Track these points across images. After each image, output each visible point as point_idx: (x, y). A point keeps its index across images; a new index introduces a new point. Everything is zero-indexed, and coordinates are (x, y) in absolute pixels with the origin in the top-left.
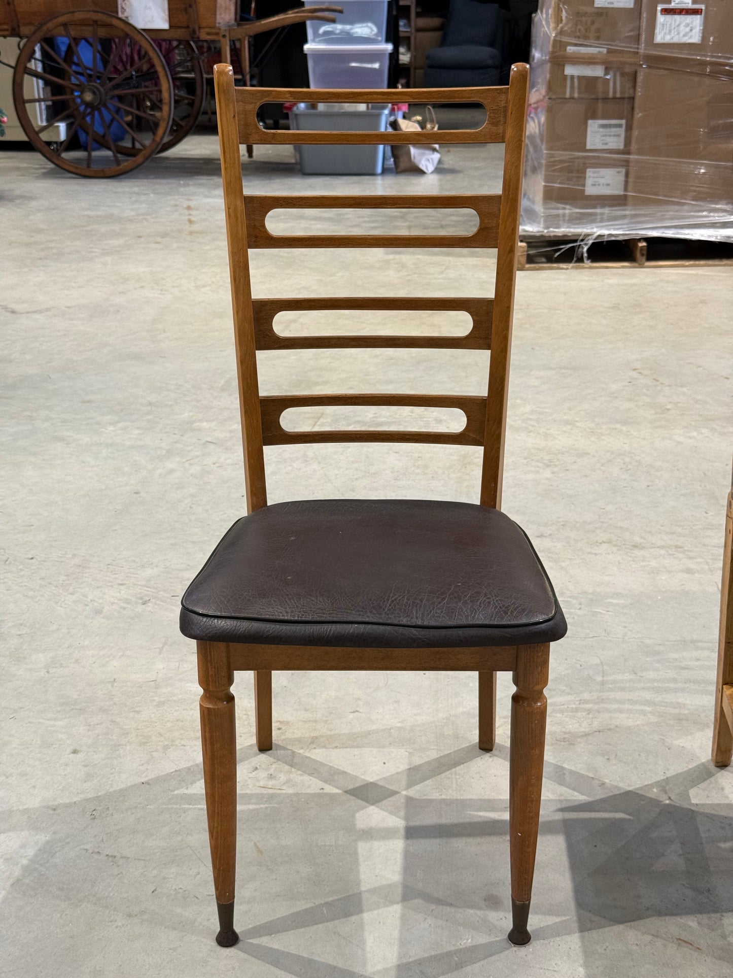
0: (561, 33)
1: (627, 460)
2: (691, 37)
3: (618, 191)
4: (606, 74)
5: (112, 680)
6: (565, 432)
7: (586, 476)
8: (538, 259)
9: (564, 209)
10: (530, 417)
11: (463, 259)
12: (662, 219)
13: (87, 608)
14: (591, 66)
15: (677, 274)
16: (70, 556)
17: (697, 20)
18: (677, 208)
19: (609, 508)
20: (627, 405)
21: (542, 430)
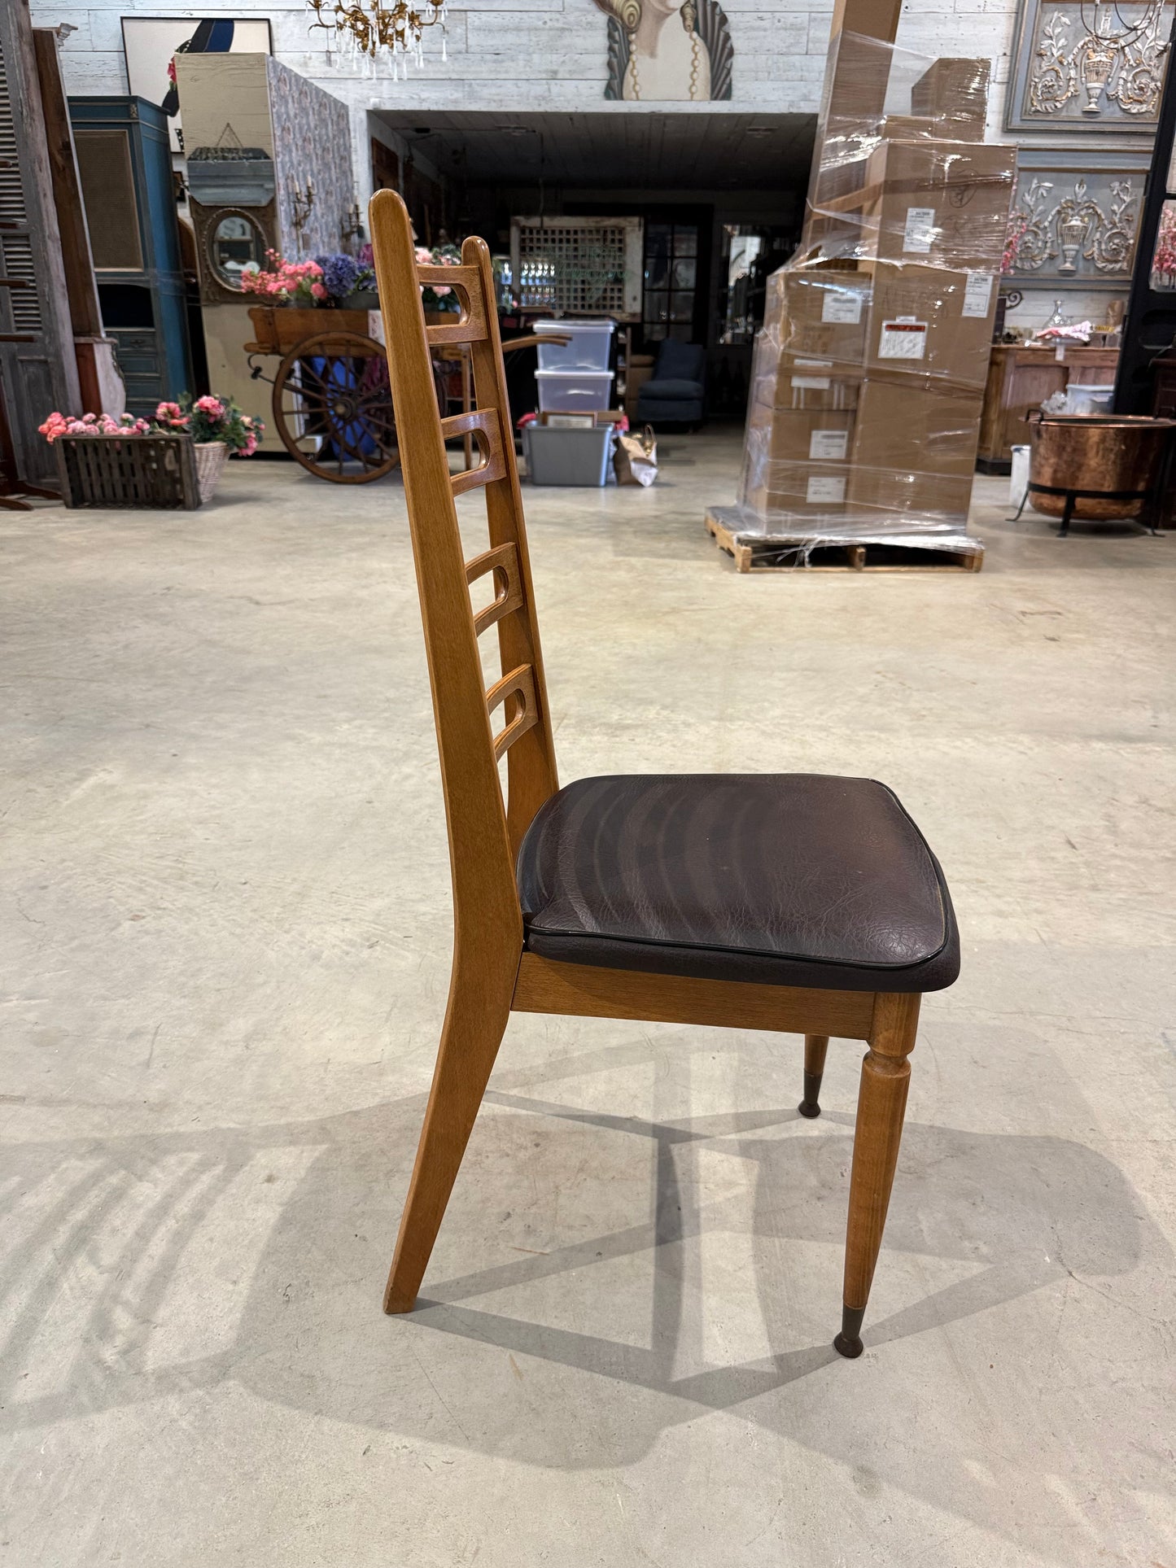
0: (790, 346)
1: (895, 772)
2: (914, 353)
3: (839, 500)
4: (832, 385)
5: (325, 1060)
6: (821, 739)
8: (759, 563)
9: (786, 515)
10: (782, 722)
11: (688, 562)
12: (881, 526)
13: (304, 952)
14: (818, 379)
15: (896, 579)
16: (289, 881)
17: (920, 338)
18: (895, 516)
20: (879, 710)
21: (797, 736)
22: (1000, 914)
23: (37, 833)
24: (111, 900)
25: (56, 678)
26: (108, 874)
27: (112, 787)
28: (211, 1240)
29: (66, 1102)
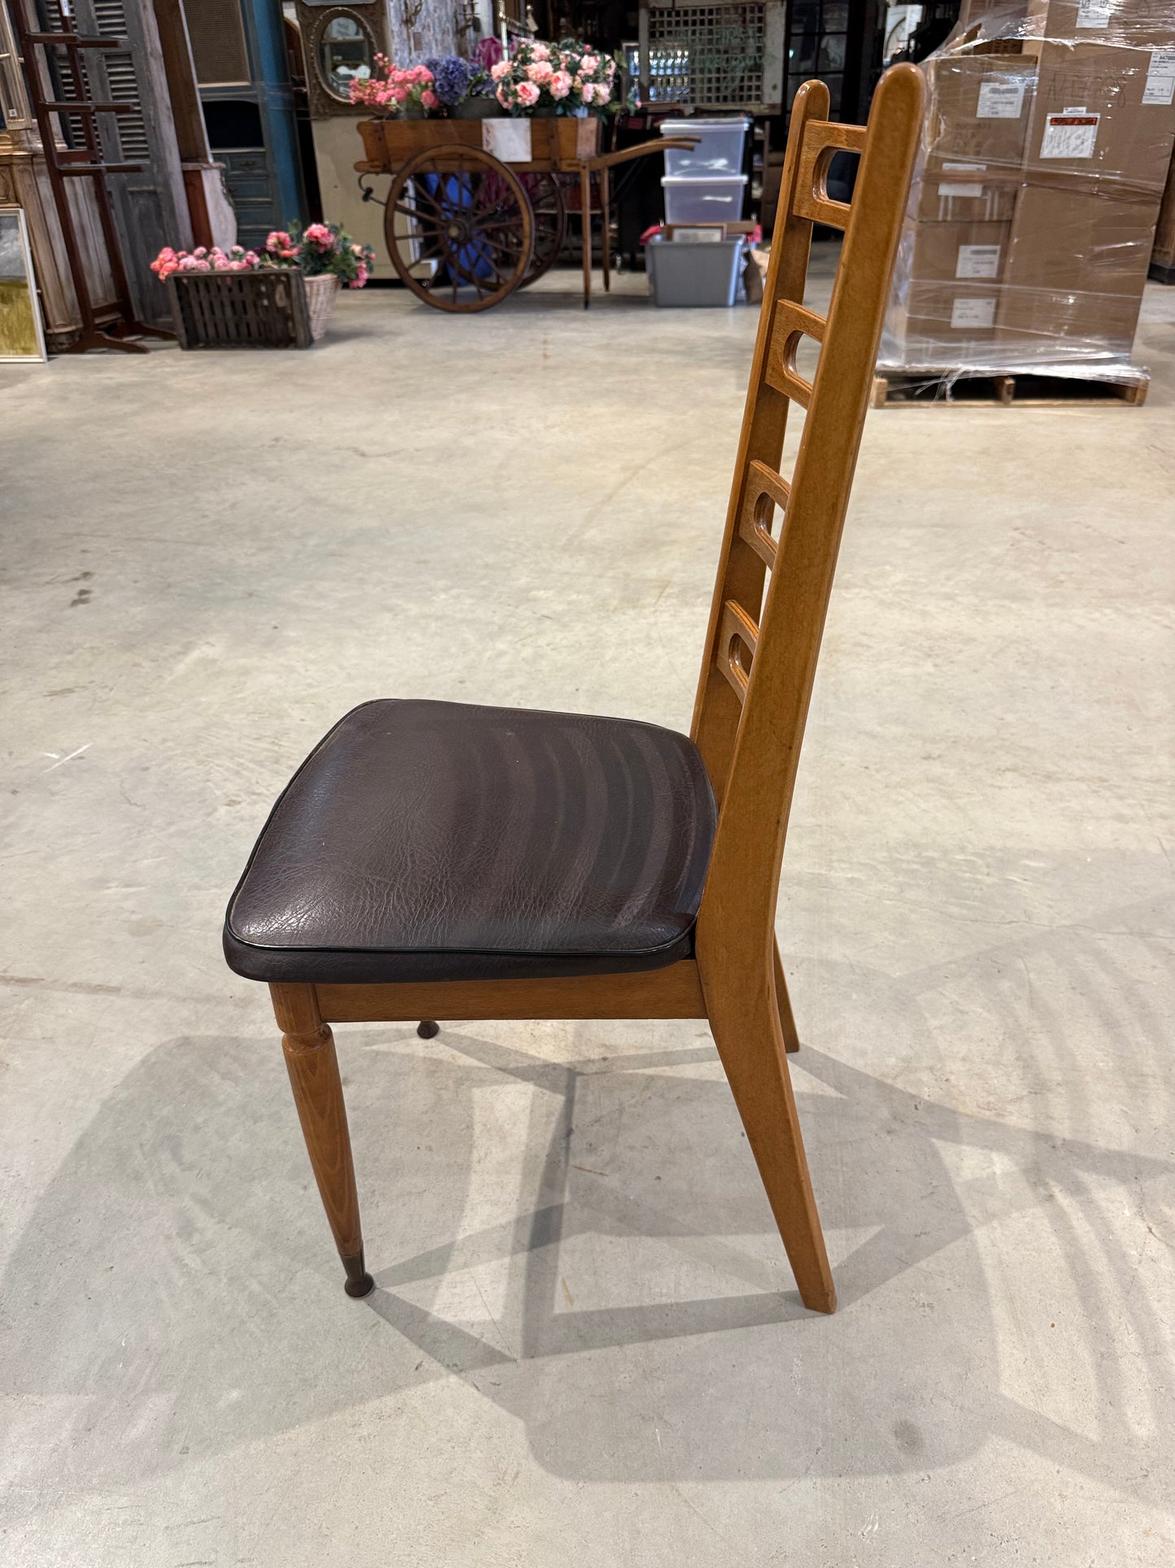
0: (938, 148)
1: (1023, 649)
2: (1081, 152)
3: (988, 324)
4: (984, 192)
6: (944, 609)
7: (975, 671)
8: (896, 396)
9: (928, 342)
10: (903, 589)
12: (1034, 354)
14: (970, 185)
15: (1048, 415)
17: (1090, 132)
18: (1050, 342)
19: (1009, 718)
20: (1013, 575)
21: (919, 606)
22: (1121, 818)
23: (141, 711)
24: (209, 784)
25: (165, 541)
26: (207, 756)
27: (214, 661)
28: (286, 1142)
29: (157, 994)
